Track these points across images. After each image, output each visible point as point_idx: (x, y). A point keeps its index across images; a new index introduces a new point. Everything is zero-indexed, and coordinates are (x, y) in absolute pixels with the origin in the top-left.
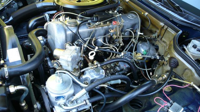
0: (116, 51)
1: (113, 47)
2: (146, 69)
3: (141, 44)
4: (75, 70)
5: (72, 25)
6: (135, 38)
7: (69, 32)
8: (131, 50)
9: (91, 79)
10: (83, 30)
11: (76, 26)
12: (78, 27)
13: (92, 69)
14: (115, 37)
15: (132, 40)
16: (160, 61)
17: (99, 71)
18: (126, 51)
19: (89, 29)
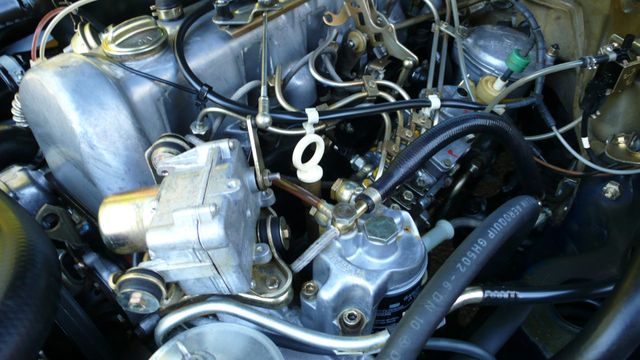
0: (399, 97)
2: (557, 133)
3: (470, 40)
5: (144, 48)
6: (442, 18)
8: (453, 76)
10: (210, 56)
11: (165, 46)
12: (178, 48)
13: (349, 230)
14: (359, 40)
15: (435, 28)
16: (625, 64)
18: (435, 84)
19: (235, 43)
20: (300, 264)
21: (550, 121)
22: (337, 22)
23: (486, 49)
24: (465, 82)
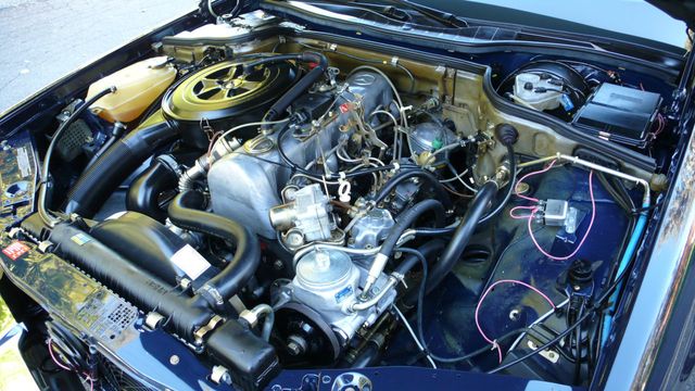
0: (380, 165)
1: (371, 161)
2: (458, 177)
3: (415, 133)
4: (334, 233)
5: (265, 150)
6: (399, 123)
7: (268, 167)
8: (406, 153)
9: (375, 234)
10: (293, 150)
11: (273, 148)
12: (278, 148)
13: (365, 215)
14: (357, 138)
15: (395, 129)
16: (479, 143)
17: (380, 215)
18: (397, 158)
19: (302, 144)
20: (347, 229)
21: (454, 171)
22: (346, 129)
23: (423, 137)
24: (413, 156)
